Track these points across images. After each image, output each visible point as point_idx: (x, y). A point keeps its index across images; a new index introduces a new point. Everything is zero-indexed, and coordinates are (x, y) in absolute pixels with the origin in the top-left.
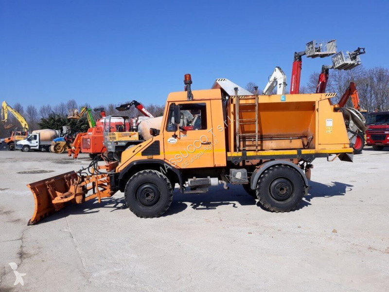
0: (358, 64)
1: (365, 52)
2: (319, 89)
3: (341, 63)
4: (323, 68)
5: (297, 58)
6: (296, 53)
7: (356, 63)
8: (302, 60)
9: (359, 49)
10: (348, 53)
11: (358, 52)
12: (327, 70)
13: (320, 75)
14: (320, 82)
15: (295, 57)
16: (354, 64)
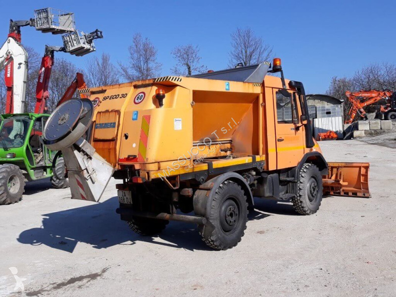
0: (93, 51)
1: (102, 37)
2: (42, 78)
3: (76, 46)
4: (46, 49)
5: (14, 28)
6: (11, 21)
7: (92, 49)
8: (21, 33)
9: (97, 31)
10: (82, 33)
11: (96, 35)
12: (52, 52)
13: (43, 58)
14: (43, 69)
15: (11, 27)
16: (90, 49)
